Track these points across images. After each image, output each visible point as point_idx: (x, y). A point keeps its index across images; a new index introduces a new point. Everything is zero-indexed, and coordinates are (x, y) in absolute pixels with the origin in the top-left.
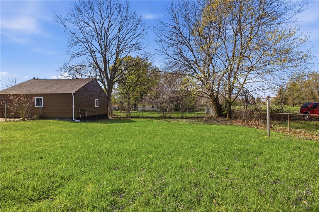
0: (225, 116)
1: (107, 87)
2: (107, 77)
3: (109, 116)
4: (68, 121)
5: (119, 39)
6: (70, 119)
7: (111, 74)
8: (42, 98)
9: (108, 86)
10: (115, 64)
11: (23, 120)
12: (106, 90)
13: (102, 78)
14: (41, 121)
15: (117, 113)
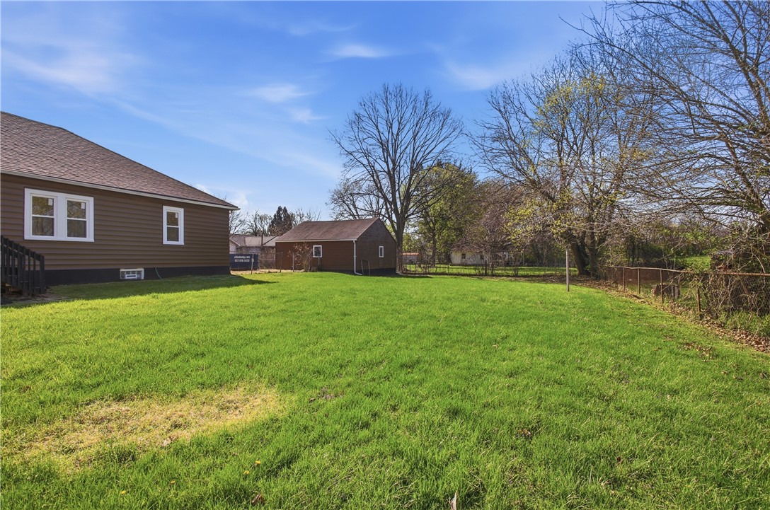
0: (588, 274)
1: (395, 225)
2: (396, 210)
3: (398, 272)
4: (350, 274)
5: (414, 148)
6: (352, 272)
7: (402, 204)
8: (321, 246)
9: (398, 223)
10: (410, 185)
11: (306, 271)
12: (394, 230)
13: (388, 213)
14: (319, 273)
15: (412, 268)
